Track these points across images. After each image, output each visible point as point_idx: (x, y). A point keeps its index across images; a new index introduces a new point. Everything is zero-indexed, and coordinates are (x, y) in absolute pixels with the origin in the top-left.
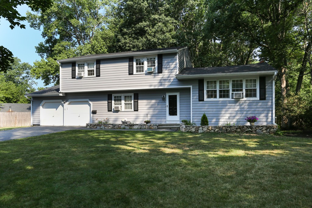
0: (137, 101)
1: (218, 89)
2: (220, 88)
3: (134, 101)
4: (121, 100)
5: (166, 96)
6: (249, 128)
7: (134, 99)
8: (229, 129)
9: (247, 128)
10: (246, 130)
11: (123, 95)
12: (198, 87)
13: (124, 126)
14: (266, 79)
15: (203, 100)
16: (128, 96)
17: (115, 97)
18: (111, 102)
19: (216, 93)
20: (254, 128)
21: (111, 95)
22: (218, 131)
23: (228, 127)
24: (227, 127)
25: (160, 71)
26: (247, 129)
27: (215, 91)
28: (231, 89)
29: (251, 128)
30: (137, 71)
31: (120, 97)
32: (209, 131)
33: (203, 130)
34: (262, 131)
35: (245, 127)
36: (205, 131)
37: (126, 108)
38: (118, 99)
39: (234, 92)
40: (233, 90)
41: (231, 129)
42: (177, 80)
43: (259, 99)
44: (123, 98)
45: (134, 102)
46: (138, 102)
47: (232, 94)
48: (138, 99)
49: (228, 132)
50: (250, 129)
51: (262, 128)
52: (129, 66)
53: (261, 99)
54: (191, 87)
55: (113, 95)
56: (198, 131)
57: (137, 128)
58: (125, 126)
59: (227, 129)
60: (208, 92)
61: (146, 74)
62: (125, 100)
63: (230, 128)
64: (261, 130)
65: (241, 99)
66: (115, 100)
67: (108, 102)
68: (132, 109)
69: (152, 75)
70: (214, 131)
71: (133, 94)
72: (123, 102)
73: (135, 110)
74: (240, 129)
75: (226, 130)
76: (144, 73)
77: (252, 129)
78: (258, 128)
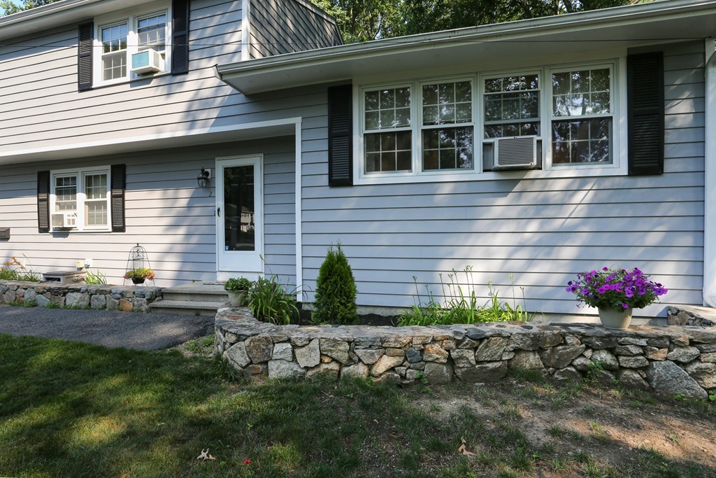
0: (119, 192)
1: (416, 126)
2: (424, 124)
3: (112, 193)
4: (74, 192)
5: (213, 169)
6: (595, 349)
7: (112, 188)
8: (470, 355)
9: (587, 348)
10: (579, 361)
11: (80, 174)
12: (325, 122)
13: (33, 292)
14: (668, 63)
15: (348, 182)
16: (97, 177)
17: (59, 181)
18: (47, 200)
19: (409, 145)
20: (635, 350)
21: (48, 173)
22: (392, 369)
23: (458, 343)
24: (452, 344)
25: (180, 64)
26: (589, 353)
27: (405, 137)
28: (478, 121)
29: (611, 351)
30: (108, 75)
31: (74, 179)
32: (334, 366)
33: (294, 359)
34: (697, 375)
35: (570, 339)
36: (307, 368)
37: (91, 220)
38: (66, 189)
39: (495, 140)
40: (490, 130)
41: (484, 355)
42: (241, 98)
43: (626, 173)
44: (80, 183)
45: (112, 197)
46: (123, 196)
47: (487, 147)
48: (124, 188)
49: (459, 372)
50: (605, 357)
51: (694, 351)
52: (80, 56)
53: (636, 170)
54: (297, 121)
55: (52, 172)
56: (266, 363)
57: (74, 304)
58: (38, 293)
59: (454, 354)
60: (371, 141)
61: (132, 83)
62: (89, 193)
63: (475, 349)
64: (684, 365)
65: (533, 174)
66: (59, 193)
67: (39, 200)
68: (106, 223)
69: (154, 83)
70: (370, 366)
71: (109, 167)
72: (81, 197)
73: (115, 229)
74: (540, 350)
75: (451, 361)
76: (128, 78)
77: (617, 356)
78: (662, 354)
